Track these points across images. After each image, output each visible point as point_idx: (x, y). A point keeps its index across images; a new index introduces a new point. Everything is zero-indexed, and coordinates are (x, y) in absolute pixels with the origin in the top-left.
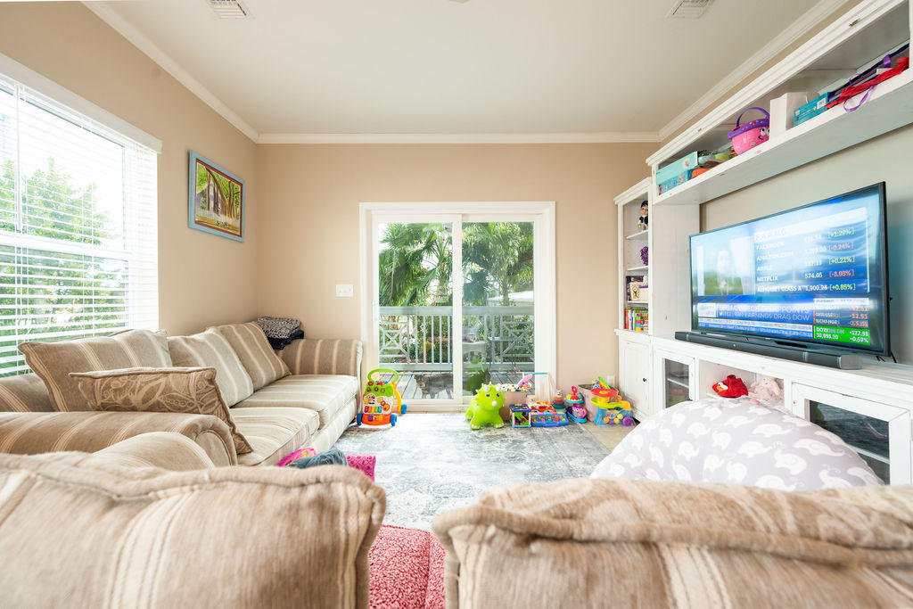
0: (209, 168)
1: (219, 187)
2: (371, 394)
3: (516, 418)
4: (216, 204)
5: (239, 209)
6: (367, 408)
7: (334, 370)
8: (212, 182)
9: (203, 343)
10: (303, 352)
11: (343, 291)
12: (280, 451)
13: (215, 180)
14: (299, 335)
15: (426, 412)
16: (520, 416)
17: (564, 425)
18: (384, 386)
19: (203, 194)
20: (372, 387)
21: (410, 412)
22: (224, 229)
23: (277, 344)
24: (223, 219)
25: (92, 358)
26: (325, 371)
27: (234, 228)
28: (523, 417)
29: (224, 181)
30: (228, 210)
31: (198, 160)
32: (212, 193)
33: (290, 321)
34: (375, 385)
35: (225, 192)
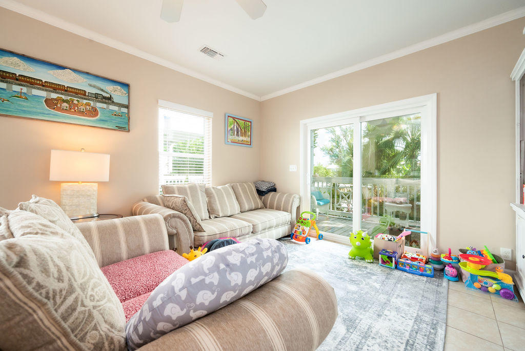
0: (234, 118)
1: (239, 125)
2: (299, 224)
3: (382, 258)
4: (238, 132)
5: (249, 133)
6: (296, 231)
7: (282, 209)
8: (236, 124)
9: (220, 190)
10: (271, 198)
11: (292, 168)
12: (218, 235)
13: (237, 123)
14: (274, 190)
15: (335, 242)
16: (385, 258)
17: (427, 276)
18: (306, 221)
19: (231, 129)
20: (300, 221)
21: (325, 240)
22: (242, 143)
23: (261, 193)
24: (241, 138)
25: (176, 191)
26: (278, 209)
27: (247, 142)
28: (387, 259)
29: (241, 123)
30: (244, 134)
31: (229, 116)
32: (235, 128)
33: (269, 183)
34: (302, 220)
35: (242, 127)
